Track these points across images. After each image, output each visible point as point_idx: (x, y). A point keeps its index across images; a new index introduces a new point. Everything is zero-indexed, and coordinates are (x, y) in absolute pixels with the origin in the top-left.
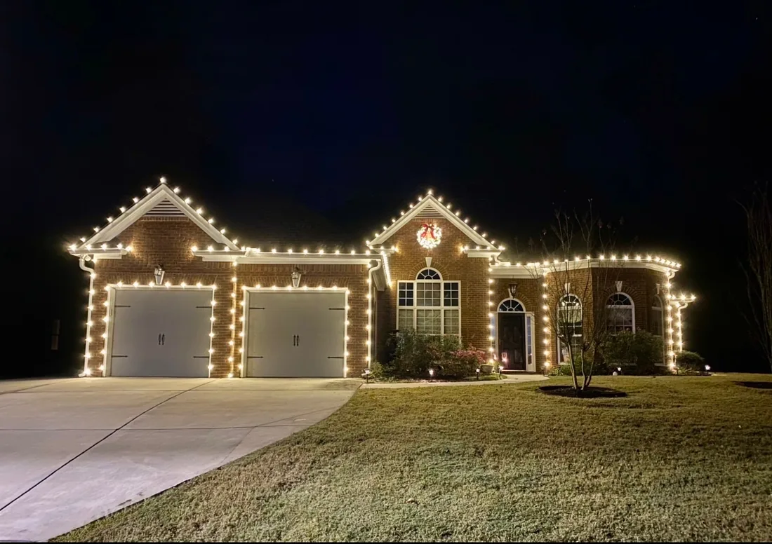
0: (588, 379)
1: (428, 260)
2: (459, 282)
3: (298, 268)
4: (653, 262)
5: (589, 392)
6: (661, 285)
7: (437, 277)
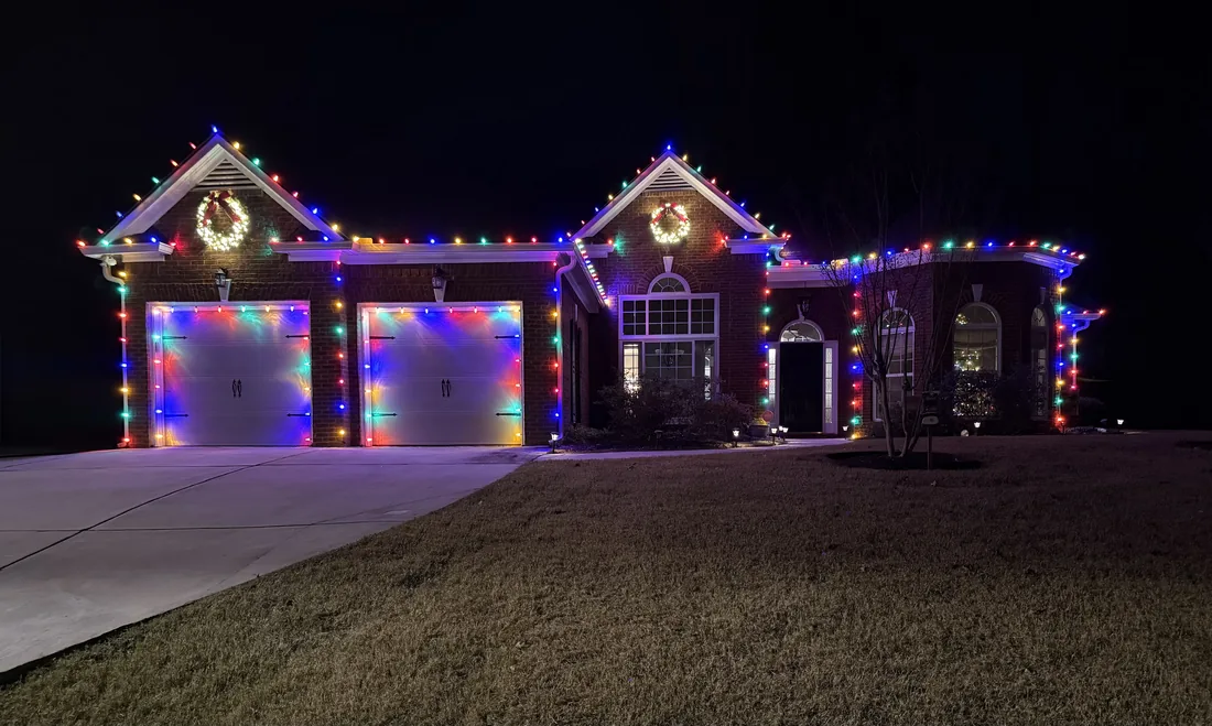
0: (912, 440)
1: (668, 260)
2: (716, 296)
3: (440, 271)
4: (1037, 250)
5: (913, 461)
6: (1048, 289)
7: (681, 288)
